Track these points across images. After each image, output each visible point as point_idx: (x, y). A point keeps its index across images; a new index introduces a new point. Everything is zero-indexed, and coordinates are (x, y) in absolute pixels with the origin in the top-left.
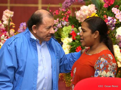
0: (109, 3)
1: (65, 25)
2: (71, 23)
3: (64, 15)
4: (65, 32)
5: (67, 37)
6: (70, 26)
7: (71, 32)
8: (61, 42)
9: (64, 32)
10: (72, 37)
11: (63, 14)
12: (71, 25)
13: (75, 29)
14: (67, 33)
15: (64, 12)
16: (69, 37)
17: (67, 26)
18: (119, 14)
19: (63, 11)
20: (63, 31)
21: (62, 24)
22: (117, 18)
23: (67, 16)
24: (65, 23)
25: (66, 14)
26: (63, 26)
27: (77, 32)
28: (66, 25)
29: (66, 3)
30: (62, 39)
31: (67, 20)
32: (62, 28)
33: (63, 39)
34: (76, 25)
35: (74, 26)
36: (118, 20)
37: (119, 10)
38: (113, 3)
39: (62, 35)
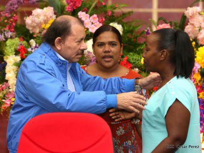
0: (74, 5)
1: (9, 36)
2: (18, 34)
3: (7, 23)
4: (10, 48)
5: (12, 54)
6: (17, 38)
7: (18, 47)
8: (4, 61)
9: (8, 48)
10: (20, 54)
11: (6, 21)
12: (19, 37)
13: (25, 43)
14: (13, 49)
15: (8, 18)
16: (16, 54)
17: (13, 38)
18: (88, 20)
19: (6, 16)
20: (6, 45)
21: (4, 36)
22: (86, 27)
23: (12, 24)
24: (10, 34)
25: (11, 21)
26: (6, 39)
27: (28, 47)
28: (11, 38)
29: (11, 5)
30: (5, 57)
31: (13, 30)
32: (5, 41)
33: (7, 58)
34: (26, 36)
35: (23, 38)
36: (88, 29)
37: (88, 15)
38: (80, 6)
39: (5, 51)
